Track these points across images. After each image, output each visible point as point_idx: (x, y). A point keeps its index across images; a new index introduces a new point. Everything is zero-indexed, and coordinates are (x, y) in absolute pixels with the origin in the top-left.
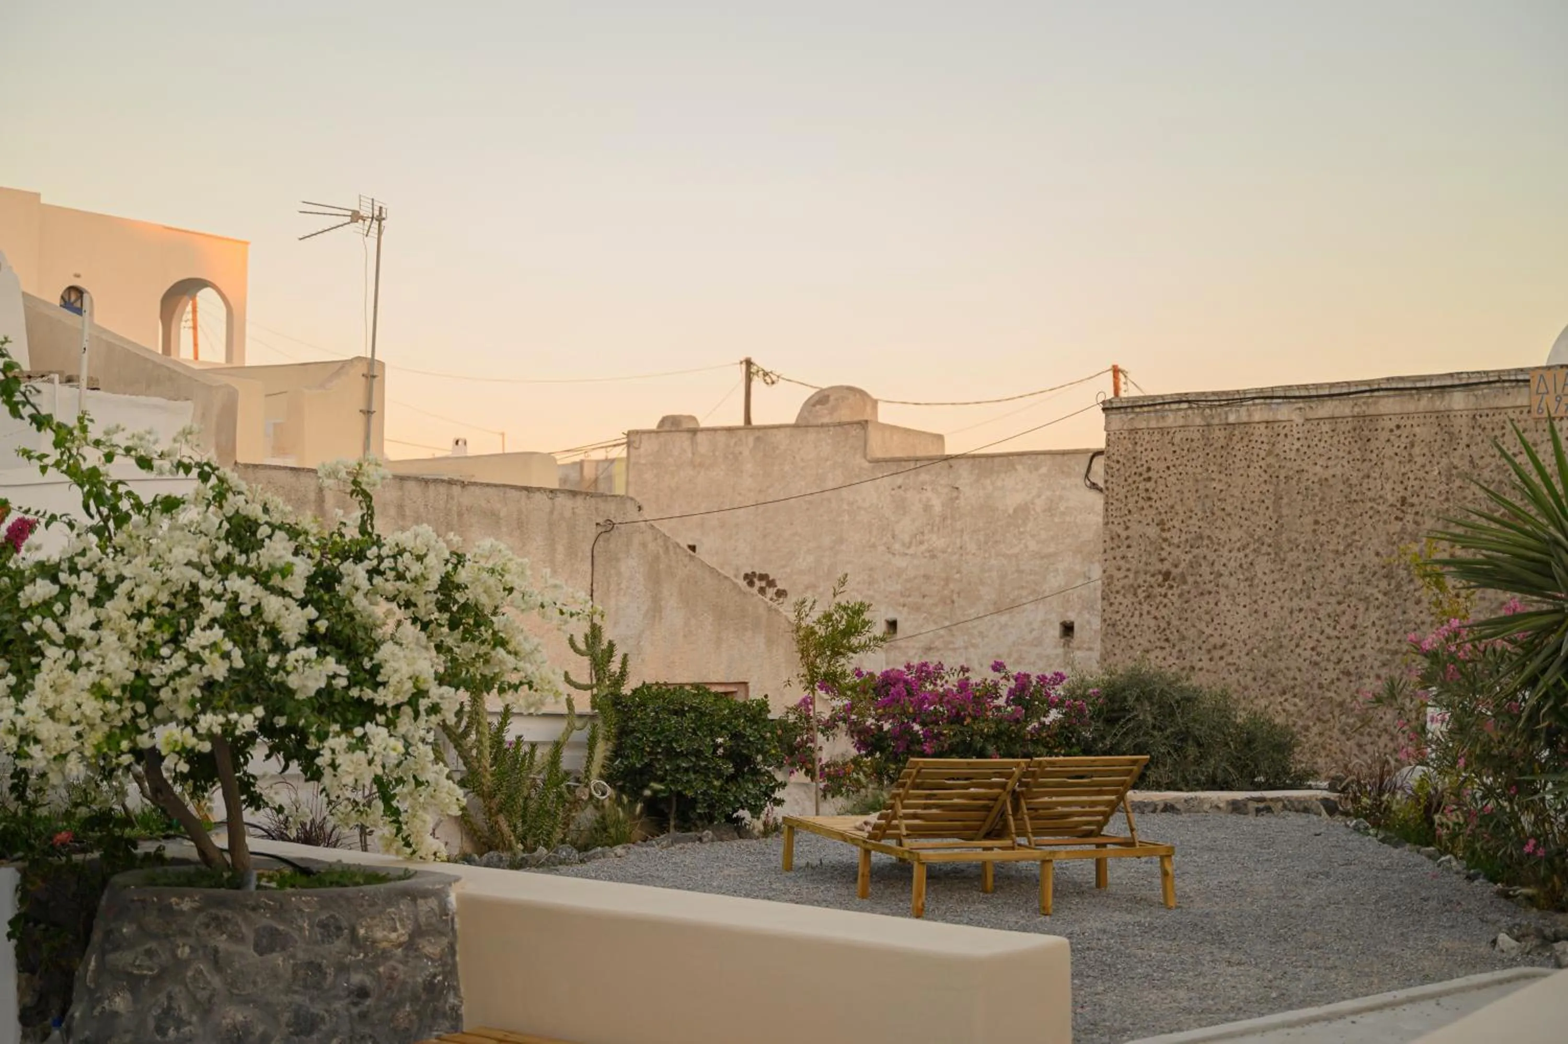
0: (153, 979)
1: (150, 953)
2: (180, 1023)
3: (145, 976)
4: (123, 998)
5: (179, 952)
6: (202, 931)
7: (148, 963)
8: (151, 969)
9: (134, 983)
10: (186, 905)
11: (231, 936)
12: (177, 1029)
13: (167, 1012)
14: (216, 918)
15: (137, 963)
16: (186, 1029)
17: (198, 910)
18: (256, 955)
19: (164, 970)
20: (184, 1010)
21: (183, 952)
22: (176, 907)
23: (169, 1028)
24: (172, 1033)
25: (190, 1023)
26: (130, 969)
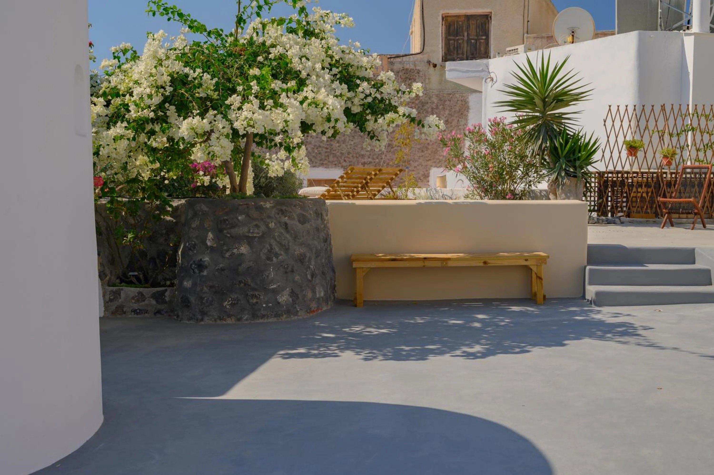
0: (259, 238)
1: (257, 226)
2: (277, 255)
3: (255, 237)
4: (245, 247)
5: (270, 225)
6: (277, 216)
7: (256, 231)
8: (258, 233)
9: (250, 240)
10: (268, 205)
11: (289, 217)
12: (277, 258)
13: (270, 251)
14: (282, 210)
15: (251, 231)
16: (280, 257)
17: (273, 207)
18: (300, 225)
19: (264, 234)
20: (277, 249)
21: (272, 226)
22: (264, 206)
23: (273, 258)
24: (274, 259)
25: (281, 255)
26: (247, 234)
